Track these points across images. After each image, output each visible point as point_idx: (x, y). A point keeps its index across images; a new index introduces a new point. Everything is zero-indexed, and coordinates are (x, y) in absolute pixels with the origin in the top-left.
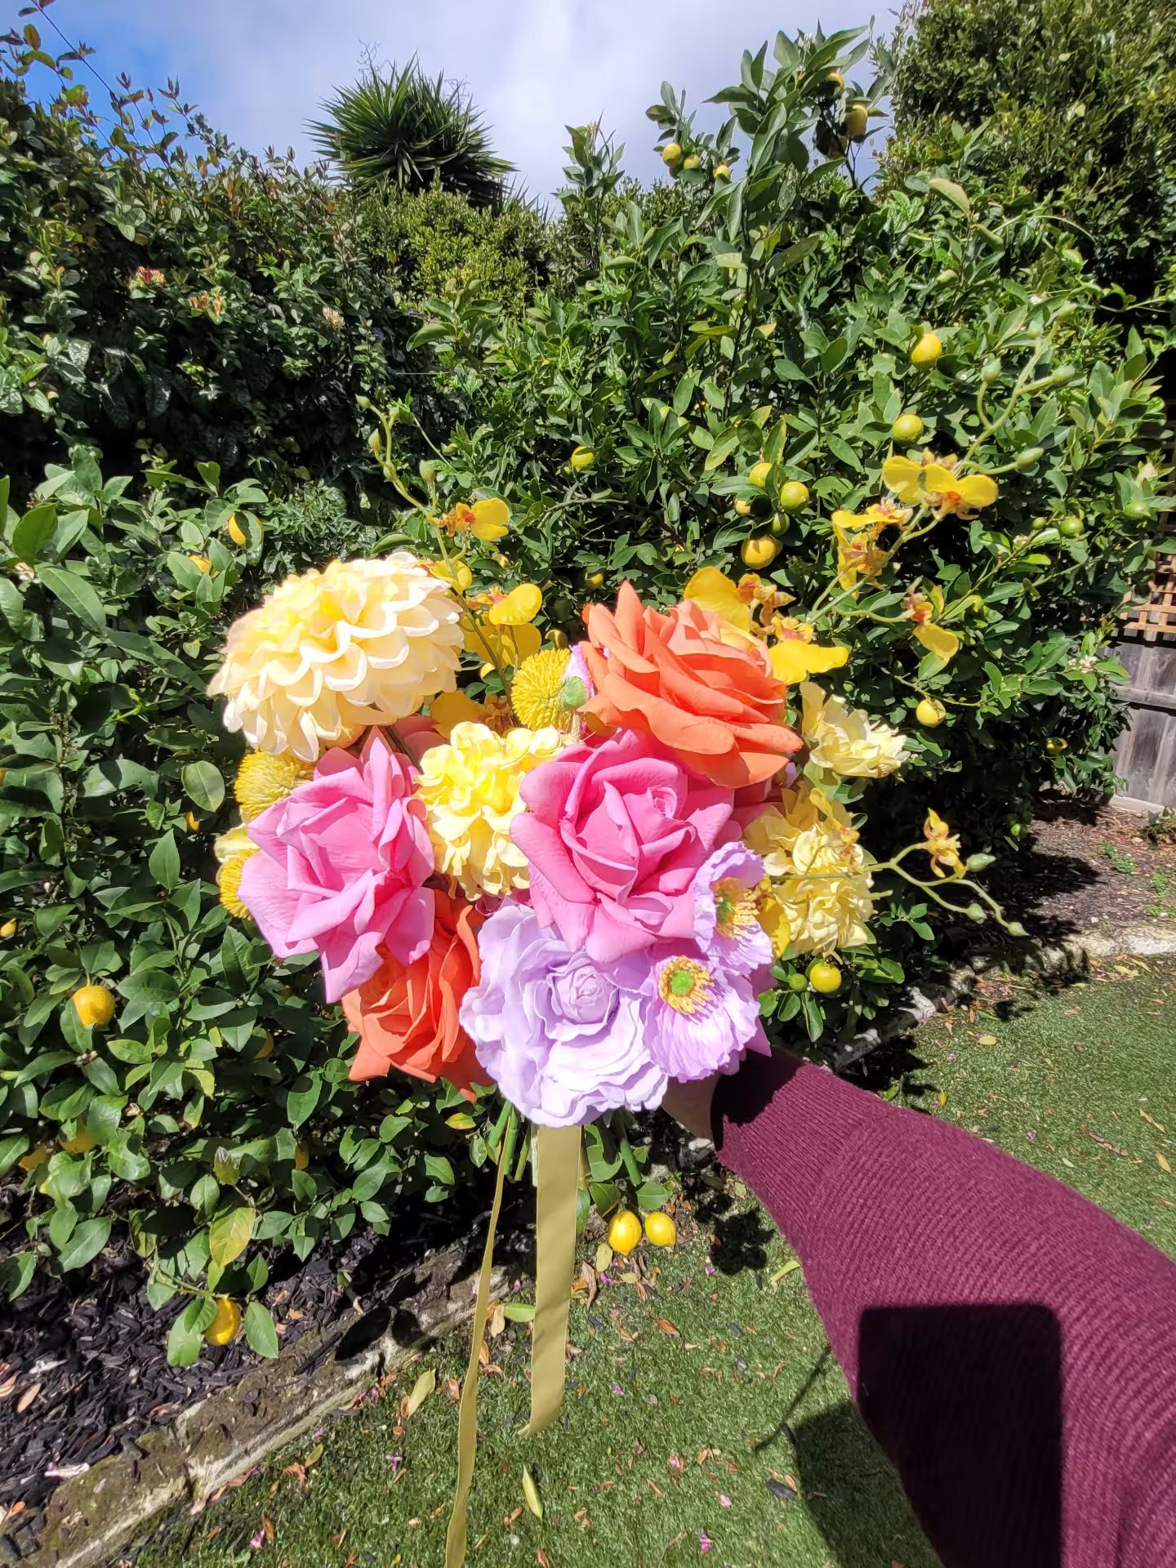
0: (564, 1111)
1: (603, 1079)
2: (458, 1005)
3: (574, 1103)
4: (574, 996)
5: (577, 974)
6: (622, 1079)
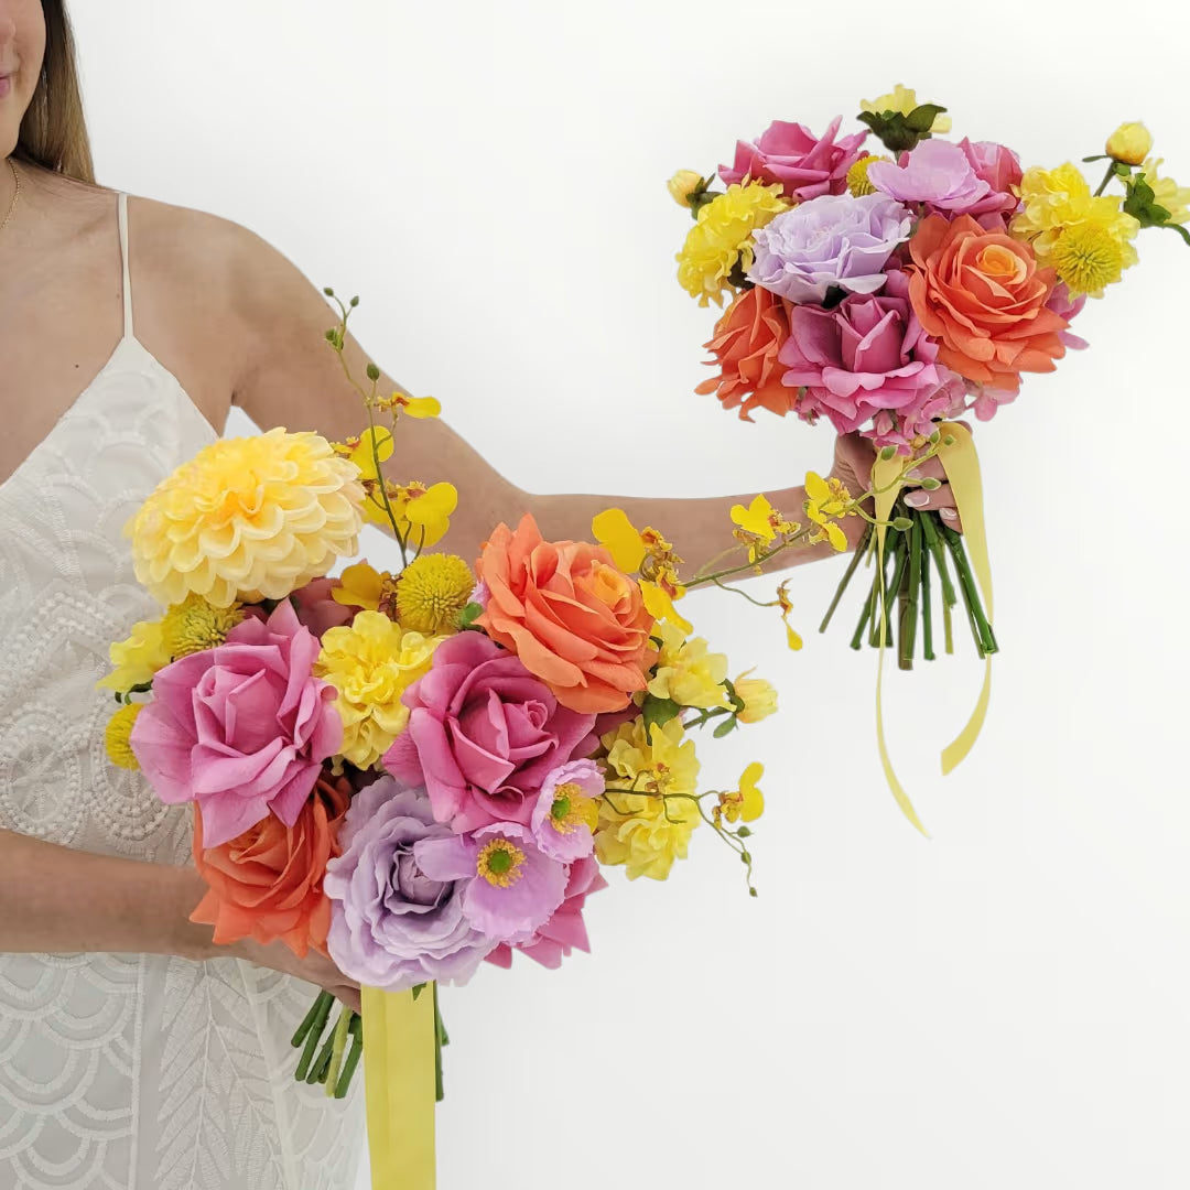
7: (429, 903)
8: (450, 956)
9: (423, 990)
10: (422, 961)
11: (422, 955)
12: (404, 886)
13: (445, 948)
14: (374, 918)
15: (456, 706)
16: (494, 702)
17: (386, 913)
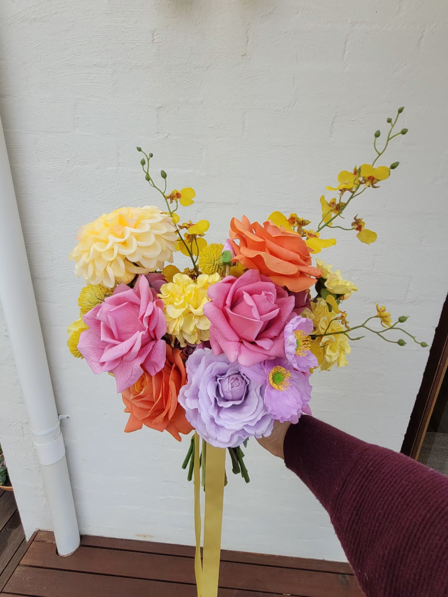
0: (227, 440)
1: (245, 424)
2: (178, 393)
3: (232, 436)
4: (230, 387)
5: (231, 378)
6: (253, 424)
7: (240, 399)
8: (258, 422)
9: (248, 441)
10: (245, 429)
11: (244, 426)
12: (226, 394)
13: (255, 419)
14: (215, 415)
15: (228, 302)
16: (246, 296)
17: (219, 409)
